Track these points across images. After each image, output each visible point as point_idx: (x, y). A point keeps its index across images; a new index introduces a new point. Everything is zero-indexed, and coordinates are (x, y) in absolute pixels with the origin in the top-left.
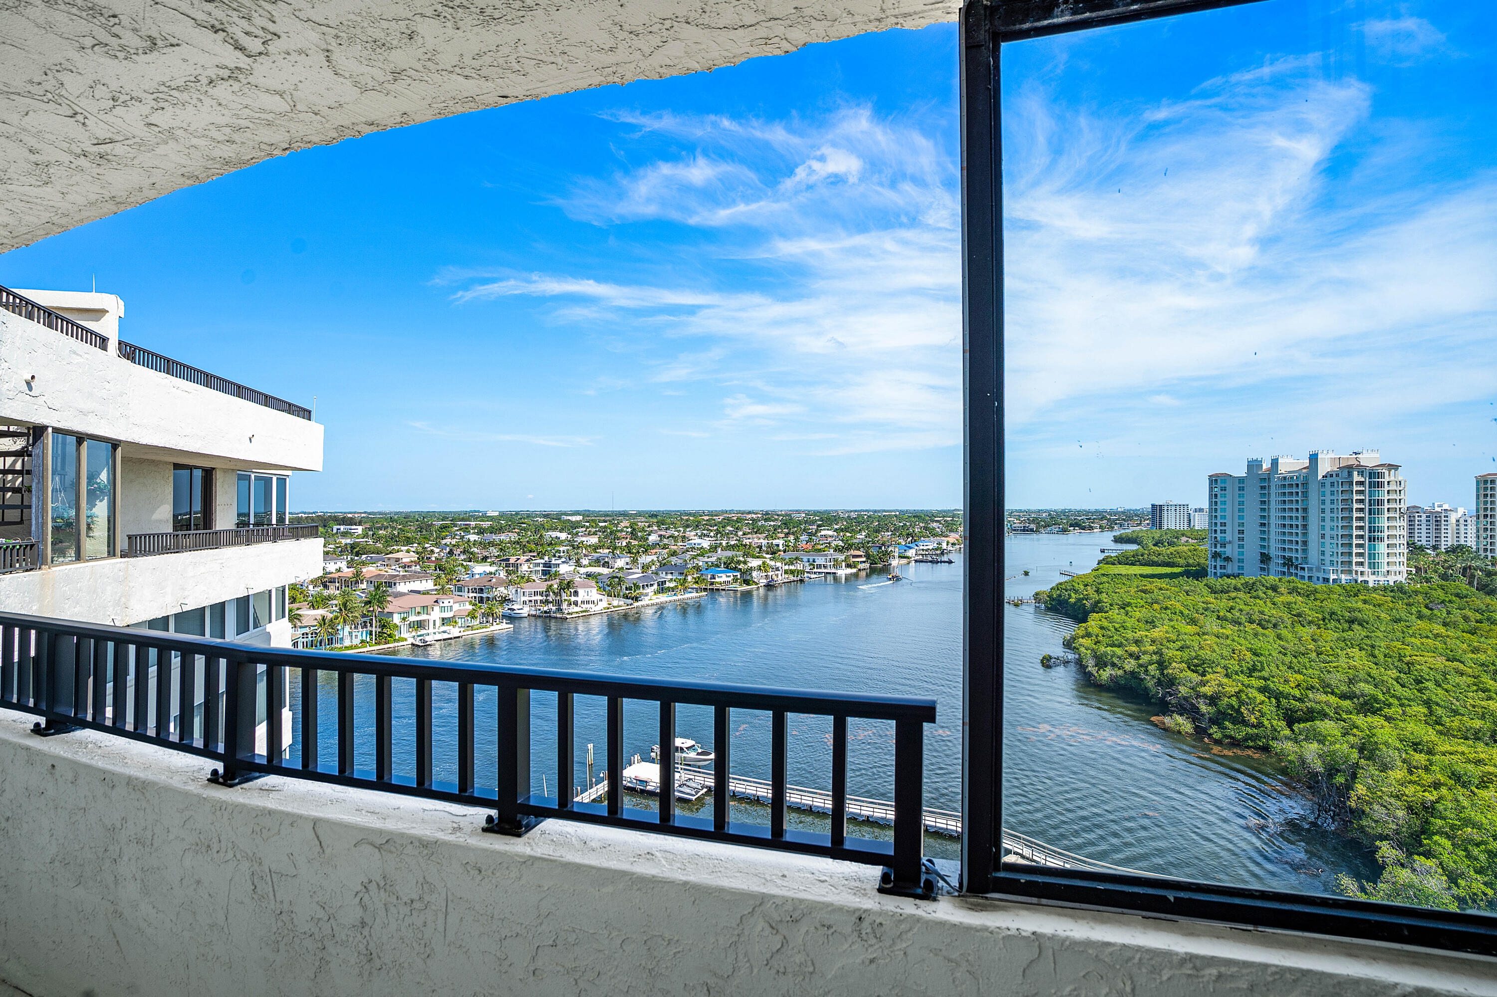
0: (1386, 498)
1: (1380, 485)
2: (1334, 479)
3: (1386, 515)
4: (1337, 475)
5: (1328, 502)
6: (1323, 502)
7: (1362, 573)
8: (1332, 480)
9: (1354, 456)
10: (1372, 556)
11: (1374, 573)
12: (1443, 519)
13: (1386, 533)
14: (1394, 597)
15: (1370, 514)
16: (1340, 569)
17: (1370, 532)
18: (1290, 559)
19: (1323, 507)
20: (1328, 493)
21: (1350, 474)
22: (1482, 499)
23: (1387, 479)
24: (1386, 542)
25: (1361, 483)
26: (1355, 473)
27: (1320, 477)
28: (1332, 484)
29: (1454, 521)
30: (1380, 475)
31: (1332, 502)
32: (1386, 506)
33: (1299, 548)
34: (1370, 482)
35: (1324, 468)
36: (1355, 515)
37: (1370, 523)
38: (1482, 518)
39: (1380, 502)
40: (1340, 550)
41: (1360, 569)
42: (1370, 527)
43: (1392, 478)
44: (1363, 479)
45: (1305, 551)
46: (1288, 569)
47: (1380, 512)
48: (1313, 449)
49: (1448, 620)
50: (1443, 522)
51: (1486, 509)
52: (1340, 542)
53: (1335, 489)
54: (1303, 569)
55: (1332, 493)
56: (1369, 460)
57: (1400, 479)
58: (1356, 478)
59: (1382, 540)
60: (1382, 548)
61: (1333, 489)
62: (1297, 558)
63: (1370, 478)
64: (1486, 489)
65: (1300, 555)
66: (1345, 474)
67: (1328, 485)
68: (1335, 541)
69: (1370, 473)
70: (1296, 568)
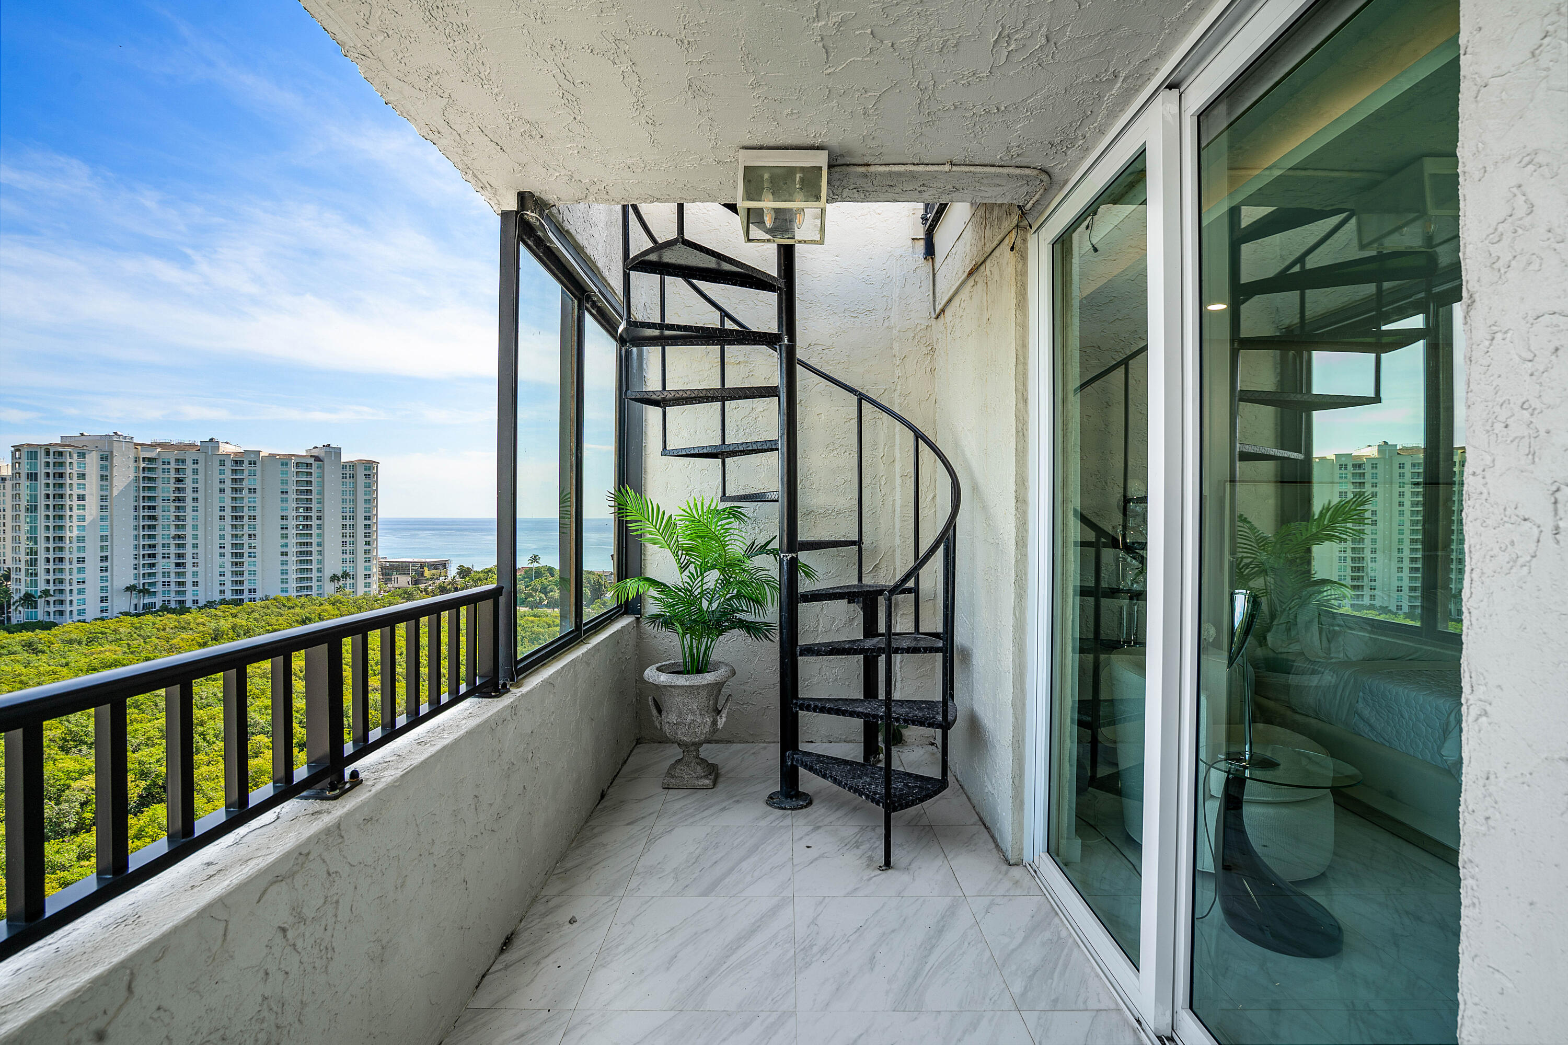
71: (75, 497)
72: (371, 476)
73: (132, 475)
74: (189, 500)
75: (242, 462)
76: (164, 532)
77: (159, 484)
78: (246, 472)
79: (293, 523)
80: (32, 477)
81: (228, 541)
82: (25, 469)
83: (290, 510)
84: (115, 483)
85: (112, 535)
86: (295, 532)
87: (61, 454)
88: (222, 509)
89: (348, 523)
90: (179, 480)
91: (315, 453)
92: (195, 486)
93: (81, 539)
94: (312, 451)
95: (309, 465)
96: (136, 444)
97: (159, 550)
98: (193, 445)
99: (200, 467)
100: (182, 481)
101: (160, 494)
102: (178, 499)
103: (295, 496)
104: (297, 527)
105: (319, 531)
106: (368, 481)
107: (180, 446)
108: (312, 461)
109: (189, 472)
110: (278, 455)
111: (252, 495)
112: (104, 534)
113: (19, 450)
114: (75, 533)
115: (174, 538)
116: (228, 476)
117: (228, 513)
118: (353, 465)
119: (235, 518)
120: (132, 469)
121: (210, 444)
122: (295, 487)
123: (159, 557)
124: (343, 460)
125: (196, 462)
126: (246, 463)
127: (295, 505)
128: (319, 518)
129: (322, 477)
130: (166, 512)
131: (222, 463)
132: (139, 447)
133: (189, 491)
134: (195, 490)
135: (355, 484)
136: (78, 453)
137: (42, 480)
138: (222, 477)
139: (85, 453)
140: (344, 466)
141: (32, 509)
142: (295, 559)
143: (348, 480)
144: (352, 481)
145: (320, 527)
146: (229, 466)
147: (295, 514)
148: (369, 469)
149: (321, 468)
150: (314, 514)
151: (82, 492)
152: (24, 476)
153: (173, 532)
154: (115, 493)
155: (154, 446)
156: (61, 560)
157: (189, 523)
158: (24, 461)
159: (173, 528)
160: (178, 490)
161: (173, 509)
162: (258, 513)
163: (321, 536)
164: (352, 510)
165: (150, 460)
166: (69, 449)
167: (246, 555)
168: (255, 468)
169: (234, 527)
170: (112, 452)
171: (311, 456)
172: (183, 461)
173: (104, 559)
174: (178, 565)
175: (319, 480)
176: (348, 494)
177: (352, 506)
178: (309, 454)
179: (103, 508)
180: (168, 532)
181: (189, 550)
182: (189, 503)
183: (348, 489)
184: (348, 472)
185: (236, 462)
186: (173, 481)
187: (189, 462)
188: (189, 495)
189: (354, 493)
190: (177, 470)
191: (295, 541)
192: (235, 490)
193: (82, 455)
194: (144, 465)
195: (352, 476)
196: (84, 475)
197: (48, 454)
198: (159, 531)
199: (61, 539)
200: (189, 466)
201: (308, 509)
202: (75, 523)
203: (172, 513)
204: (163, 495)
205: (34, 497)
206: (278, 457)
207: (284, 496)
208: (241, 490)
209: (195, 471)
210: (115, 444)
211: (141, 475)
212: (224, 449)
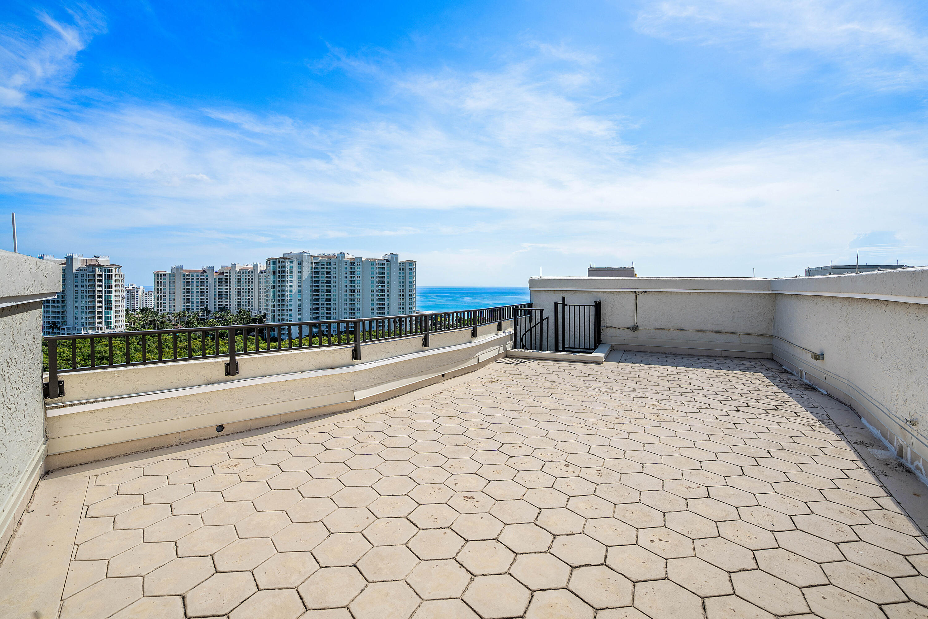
0: (114, 284)
1: (110, 277)
2: (83, 272)
3: (114, 294)
4: (85, 270)
5: (79, 287)
6: (76, 287)
7: (101, 328)
8: (82, 273)
9: (95, 259)
10: (107, 318)
11: (108, 328)
12: (136, 293)
13: (114, 304)
14: (120, 341)
15: (105, 293)
16: (88, 327)
17: (105, 304)
18: (54, 323)
19: (76, 289)
20: (79, 281)
21: (93, 270)
22: (156, 284)
23: (114, 274)
24: (114, 309)
25: (100, 275)
26: (97, 269)
27: (74, 271)
28: (82, 276)
29: (141, 294)
30: (110, 271)
31: (82, 286)
32: (114, 289)
33: (60, 315)
34: (105, 275)
35: (76, 265)
36: (97, 294)
37: (105, 299)
38: (156, 294)
39: (111, 287)
40: (88, 316)
41: (100, 326)
42: (105, 301)
43: (117, 273)
44: (101, 273)
45: (64, 318)
46: (53, 330)
47: (111, 292)
48: (69, 253)
49: (149, 350)
50: (136, 295)
51: (158, 289)
52: (88, 311)
53: (84, 278)
54: (64, 329)
55: (82, 281)
56: (104, 261)
57: (121, 273)
58: (97, 272)
59: (112, 308)
60: (112, 313)
61: (83, 278)
62: (58, 322)
63: (105, 272)
64: (158, 279)
65: (60, 321)
66: (91, 269)
67: (79, 276)
68: (85, 311)
69: (105, 270)
70: (58, 329)
71: (289, 282)
72: (413, 269)
73: (310, 271)
74: (332, 282)
75: (354, 263)
76: (323, 296)
77: (320, 275)
78: (356, 268)
79: (376, 293)
80: (274, 273)
81: (348, 302)
82: (271, 270)
83: (375, 287)
84: (303, 275)
85: (302, 299)
86: (377, 298)
87: (284, 262)
88: (346, 286)
89: (401, 293)
90: (328, 273)
91: (386, 257)
92: (335, 275)
93: (291, 301)
94: (385, 257)
95: (384, 264)
96: (311, 256)
97: (320, 306)
98: (334, 256)
99: (337, 266)
100: (329, 273)
101: (320, 279)
102: (328, 282)
103: (377, 280)
104: (378, 295)
105: (388, 297)
106: (411, 271)
107: (329, 256)
108: (385, 262)
109: (332, 268)
110: (370, 259)
111: (358, 280)
112: (299, 298)
113: (269, 261)
114: (289, 298)
115: (326, 300)
116: (348, 270)
117: (348, 288)
118: (404, 263)
119: (351, 291)
120: (310, 268)
121: (341, 255)
122: (377, 275)
123: (320, 309)
124: (399, 261)
125: (335, 264)
126: (356, 264)
127: (377, 284)
128: (388, 291)
129: (389, 269)
130: (323, 288)
131: (346, 264)
132: (312, 258)
133: (332, 277)
134: (335, 277)
135: (405, 273)
136: (290, 261)
137: (277, 274)
138: (346, 271)
139: (292, 261)
140: (400, 264)
141: (274, 287)
142: (377, 311)
143: (401, 271)
144: (403, 271)
145: (388, 295)
146: (349, 265)
147: (377, 289)
148: (412, 264)
149: (389, 265)
150: (386, 289)
151: (291, 279)
152: (270, 272)
153: (326, 297)
154: (304, 279)
155: (318, 257)
156: (284, 310)
157: (332, 293)
158: (271, 266)
159: (325, 295)
160: (328, 277)
161: (325, 287)
162: (361, 288)
163: (389, 300)
164: (404, 286)
165: (316, 263)
166: (286, 260)
167: (356, 309)
168: (360, 266)
169: (351, 295)
170: (302, 260)
171: (385, 259)
172: (330, 264)
173: (299, 310)
174: (327, 313)
175: (388, 271)
176: (402, 279)
177: (403, 284)
178: (383, 258)
179: (299, 286)
180: (324, 298)
181: (332, 306)
182: (332, 284)
183: (401, 276)
184: (402, 267)
185: (352, 263)
186: (325, 273)
187: (332, 264)
188: (332, 279)
189: (404, 278)
190: (327, 268)
191: (377, 302)
192: (351, 277)
193: (291, 262)
194: (315, 266)
195: (404, 269)
196: (292, 271)
197: (279, 262)
198: (320, 297)
199: (284, 300)
200: (332, 266)
201: (382, 286)
202: (289, 293)
203: (325, 288)
204: (322, 280)
205: (274, 282)
206: (370, 260)
207: (373, 280)
208: (354, 277)
209: (335, 268)
210: (303, 256)
211: (313, 271)
212: (347, 257)
